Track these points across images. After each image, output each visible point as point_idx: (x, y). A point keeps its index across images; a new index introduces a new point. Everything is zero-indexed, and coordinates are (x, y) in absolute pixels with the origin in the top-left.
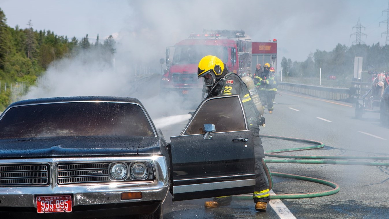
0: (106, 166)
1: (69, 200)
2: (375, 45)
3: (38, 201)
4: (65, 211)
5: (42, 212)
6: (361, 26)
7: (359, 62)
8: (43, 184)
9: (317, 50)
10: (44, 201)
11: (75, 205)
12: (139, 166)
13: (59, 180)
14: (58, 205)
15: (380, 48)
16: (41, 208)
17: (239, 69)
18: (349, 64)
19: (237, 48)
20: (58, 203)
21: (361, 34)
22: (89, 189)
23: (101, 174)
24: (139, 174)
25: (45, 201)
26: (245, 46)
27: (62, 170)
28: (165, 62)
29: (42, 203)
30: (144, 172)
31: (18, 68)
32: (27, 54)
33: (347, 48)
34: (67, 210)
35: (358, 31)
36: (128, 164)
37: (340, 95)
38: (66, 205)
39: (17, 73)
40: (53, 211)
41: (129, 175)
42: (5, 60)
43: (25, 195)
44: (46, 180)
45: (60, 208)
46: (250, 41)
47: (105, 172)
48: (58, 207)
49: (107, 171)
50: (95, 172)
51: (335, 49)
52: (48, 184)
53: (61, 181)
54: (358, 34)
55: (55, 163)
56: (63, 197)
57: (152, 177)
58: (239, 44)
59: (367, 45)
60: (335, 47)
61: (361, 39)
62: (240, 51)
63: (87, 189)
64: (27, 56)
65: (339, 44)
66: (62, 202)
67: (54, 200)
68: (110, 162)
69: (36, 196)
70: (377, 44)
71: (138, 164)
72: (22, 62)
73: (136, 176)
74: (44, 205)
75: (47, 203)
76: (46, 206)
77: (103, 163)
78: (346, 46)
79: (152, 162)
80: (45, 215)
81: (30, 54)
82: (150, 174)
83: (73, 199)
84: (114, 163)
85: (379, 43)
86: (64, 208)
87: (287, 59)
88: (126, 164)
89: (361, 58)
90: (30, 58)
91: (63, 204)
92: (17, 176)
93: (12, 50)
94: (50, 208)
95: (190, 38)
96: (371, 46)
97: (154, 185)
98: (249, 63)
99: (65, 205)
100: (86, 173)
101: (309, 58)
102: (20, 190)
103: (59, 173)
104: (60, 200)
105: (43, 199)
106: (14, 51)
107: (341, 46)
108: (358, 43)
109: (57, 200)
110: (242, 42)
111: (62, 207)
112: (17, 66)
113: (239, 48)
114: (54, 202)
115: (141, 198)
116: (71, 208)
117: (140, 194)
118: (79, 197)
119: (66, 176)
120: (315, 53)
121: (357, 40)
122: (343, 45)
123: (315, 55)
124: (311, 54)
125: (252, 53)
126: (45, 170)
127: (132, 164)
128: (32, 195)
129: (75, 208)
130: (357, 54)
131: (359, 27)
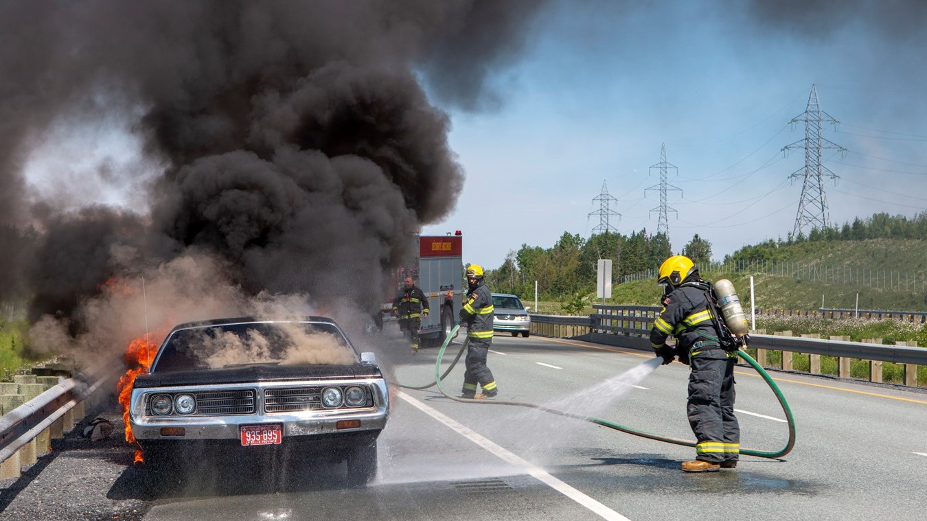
0: (319, 391)
1: (278, 430)
2: (638, 235)
3: (243, 432)
4: (273, 443)
5: (247, 444)
6: (609, 197)
7: (604, 269)
8: (249, 412)
9: (524, 246)
10: (249, 432)
11: (284, 435)
12: (355, 391)
13: (267, 407)
14: (265, 436)
15: (647, 240)
16: (246, 441)
18: (587, 274)
20: (265, 433)
21: (609, 212)
22: (301, 418)
23: (313, 401)
24: (354, 400)
25: (251, 431)
27: (270, 396)
29: (247, 434)
30: (361, 397)
33: (583, 242)
34: (276, 441)
35: (602, 207)
36: (343, 389)
37: (573, 330)
38: (275, 436)
40: (259, 444)
41: (344, 402)
43: (229, 425)
44: (252, 408)
45: (268, 440)
47: (317, 399)
48: (265, 438)
49: (320, 397)
50: (306, 399)
51: (559, 245)
52: (254, 412)
53: (269, 408)
54: (604, 213)
55: (263, 387)
56: (271, 426)
57: (370, 403)
59: (622, 235)
60: (559, 239)
63: (298, 417)
65: (566, 234)
66: (270, 432)
67: (260, 431)
68: (322, 386)
69: (241, 426)
70: (641, 233)
71: (354, 389)
73: (352, 402)
74: (249, 436)
75: (253, 434)
76: (252, 437)
77: (314, 388)
78: (581, 237)
79: (370, 385)
80: (251, 448)
82: (368, 399)
83: (283, 429)
84: (326, 388)
85: (644, 231)
86: (273, 439)
88: (340, 388)
89: (609, 262)
91: (271, 435)
92: (216, 405)
94: (256, 441)
96: (629, 236)
97: (374, 412)
99: (273, 436)
100: (295, 400)
101: (508, 263)
102: (222, 420)
103: (267, 400)
104: (267, 431)
105: (248, 429)
107: (571, 236)
108: (604, 232)
109: (264, 430)
111: (270, 438)
114: (260, 433)
115: (360, 427)
116: (281, 440)
117: (357, 423)
118: (289, 426)
119: (274, 403)
120: (520, 252)
121: (601, 224)
122: (574, 236)
123: (519, 256)
124: (511, 254)
125: (421, 256)
126: (251, 397)
127: (348, 389)
128: (236, 425)
129: (285, 439)
130: (602, 254)
131: (604, 198)
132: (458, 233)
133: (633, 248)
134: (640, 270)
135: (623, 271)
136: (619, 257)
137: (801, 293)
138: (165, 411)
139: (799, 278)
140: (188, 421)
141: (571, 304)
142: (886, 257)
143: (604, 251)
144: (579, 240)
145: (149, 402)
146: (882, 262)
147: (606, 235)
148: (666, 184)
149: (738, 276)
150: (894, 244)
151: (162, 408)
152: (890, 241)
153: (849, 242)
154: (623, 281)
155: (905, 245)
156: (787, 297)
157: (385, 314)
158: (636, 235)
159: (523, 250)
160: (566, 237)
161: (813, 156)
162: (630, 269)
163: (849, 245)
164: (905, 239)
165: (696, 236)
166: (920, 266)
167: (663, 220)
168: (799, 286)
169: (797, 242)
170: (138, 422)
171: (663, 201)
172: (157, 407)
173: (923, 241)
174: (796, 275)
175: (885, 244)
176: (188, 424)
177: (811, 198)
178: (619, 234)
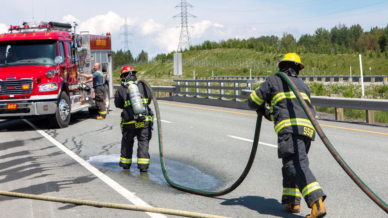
26: (81, 40)
46: (87, 33)
58: (75, 37)
62: (77, 46)
98: (88, 62)
110: (78, 35)
125: (91, 49)
132: (109, 34)
133: (118, 56)
137: (191, 70)
139: (189, 65)
142: (222, 55)
146: (221, 57)
148: (127, 32)
149: (164, 65)
150: (224, 50)
152: (222, 49)
153: (205, 50)
155: (229, 51)
156: (185, 72)
161: (184, 20)
162: (118, 64)
163: (206, 52)
164: (228, 48)
165: (143, 51)
166: (237, 58)
167: (126, 46)
168: (190, 68)
169: (185, 51)
171: (126, 39)
173: (235, 49)
174: (187, 64)
175: (221, 50)
177: (184, 35)
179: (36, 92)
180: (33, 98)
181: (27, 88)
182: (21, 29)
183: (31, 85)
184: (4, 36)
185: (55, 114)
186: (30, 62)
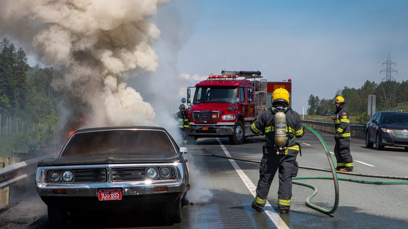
0: (144, 169)
1: (120, 192)
2: (405, 82)
3: (99, 192)
4: (117, 199)
5: (102, 200)
6: (391, 63)
7: (372, 100)
8: (103, 181)
9: (346, 87)
10: (103, 193)
11: (123, 195)
12: (165, 170)
13: (113, 178)
14: (112, 195)
16: (101, 197)
17: (255, 107)
19: (253, 88)
20: (112, 194)
21: (391, 70)
22: (133, 185)
23: (140, 175)
24: (165, 175)
26: (261, 85)
27: (115, 172)
28: (186, 101)
29: (102, 194)
30: (168, 173)
31: (39, 108)
32: (47, 94)
33: (376, 85)
34: (118, 198)
35: (388, 68)
36: (158, 169)
38: (118, 195)
39: (37, 113)
40: (109, 199)
41: (159, 176)
42: (26, 100)
43: (91, 189)
44: (105, 179)
45: (114, 197)
46: (265, 81)
47: (143, 174)
48: (112, 196)
49: (144, 173)
50: (136, 174)
51: (364, 87)
52: (106, 181)
53: (114, 179)
54: (389, 71)
55: (111, 167)
56: (116, 189)
57: (174, 177)
58: (255, 83)
59: (397, 82)
60: (364, 84)
61: (391, 76)
62: (256, 91)
63: (131, 184)
64: (48, 96)
65: (367, 81)
66: (115, 193)
67: (110, 192)
68: (146, 167)
69: (98, 189)
71: (164, 168)
72: (43, 102)
73: (163, 176)
74: (103, 195)
75: (105, 194)
76: (105, 196)
77: (142, 168)
79: (174, 167)
80: (104, 202)
81: (50, 94)
82: (172, 175)
83: (122, 191)
84: (148, 168)
86: (117, 197)
87: (315, 97)
88: (156, 168)
90: (50, 98)
91: (116, 195)
92: (85, 177)
93: (32, 90)
94: (107, 197)
95: (209, 79)
96: (401, 83)
97: (175, 182)
98: (265, 101)
99: (117, 195)
100: (130, 174)
102: (88, 186)
103: (113, 174)
104: (114, 192)
105: (103, 191)
106: (34, 91)
107: (370, 83)
108: (388, 80)
109: (112, 192)
110: (258, 82)
111: (115, 196)
112: (37, 106)
113: (255, 88)
114: (110, 193)
115: (167, 190)
116: (121, 197)
117: (166, 188)
118: (126, 190)
119: (118, 176)
120: (343, 91)
121: (387, 76)
122: (371, 82)
123: (343, 93)
124: (339, 92)
125: (268, 92)
126: (104, 173)
127: (161, 169)
128: (95, 189)
129: (124, 197)
130: (386, 92)
131: (389, 63)
132: (290, 80)
133: (402, 89)
134: (406, 100)
135: (397, 101)
136: (395, 93)
138: (57, 180)
140: (68, 186)
141: (362, 118)
143: (387, 91)
144: (374, 84)
145: (47, 175)
147: (389, 82)
151: (54, 178)
154: (397, 106)
157: (247, 123)
158: (404, 82)
159: (345, 90)
160: (368, 83)
162: (401, 99)
170: (40, 186)
172: (52, 178)
176: (68, 187)
178: (395, 82)
179: (220, 120)
180: (219, 124)
181: (215, 117)
182: (216, 78)
183: (218, 115)
184: (204, 83)
185: (233, 135)
186: (219, 100)
